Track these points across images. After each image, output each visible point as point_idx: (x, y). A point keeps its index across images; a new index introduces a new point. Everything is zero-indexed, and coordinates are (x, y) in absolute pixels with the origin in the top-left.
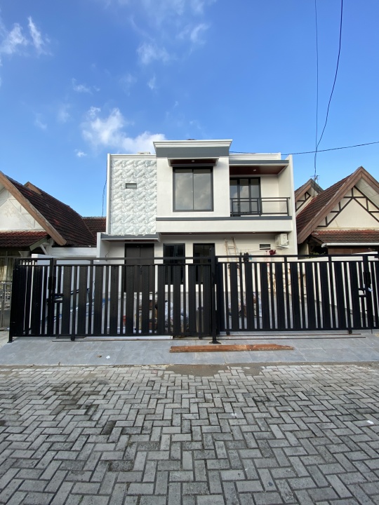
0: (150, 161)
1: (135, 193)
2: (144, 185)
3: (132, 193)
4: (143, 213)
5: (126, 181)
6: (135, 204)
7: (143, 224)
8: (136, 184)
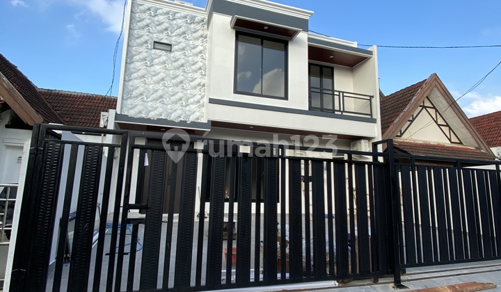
0: (195, 17)
1: (169, 58)
2: (184, 49)
3: (164, 58)
4: (179, 89)
5: (156, 37)
6: (168, 75)
7: (178, 106)
8: (170, 45)
